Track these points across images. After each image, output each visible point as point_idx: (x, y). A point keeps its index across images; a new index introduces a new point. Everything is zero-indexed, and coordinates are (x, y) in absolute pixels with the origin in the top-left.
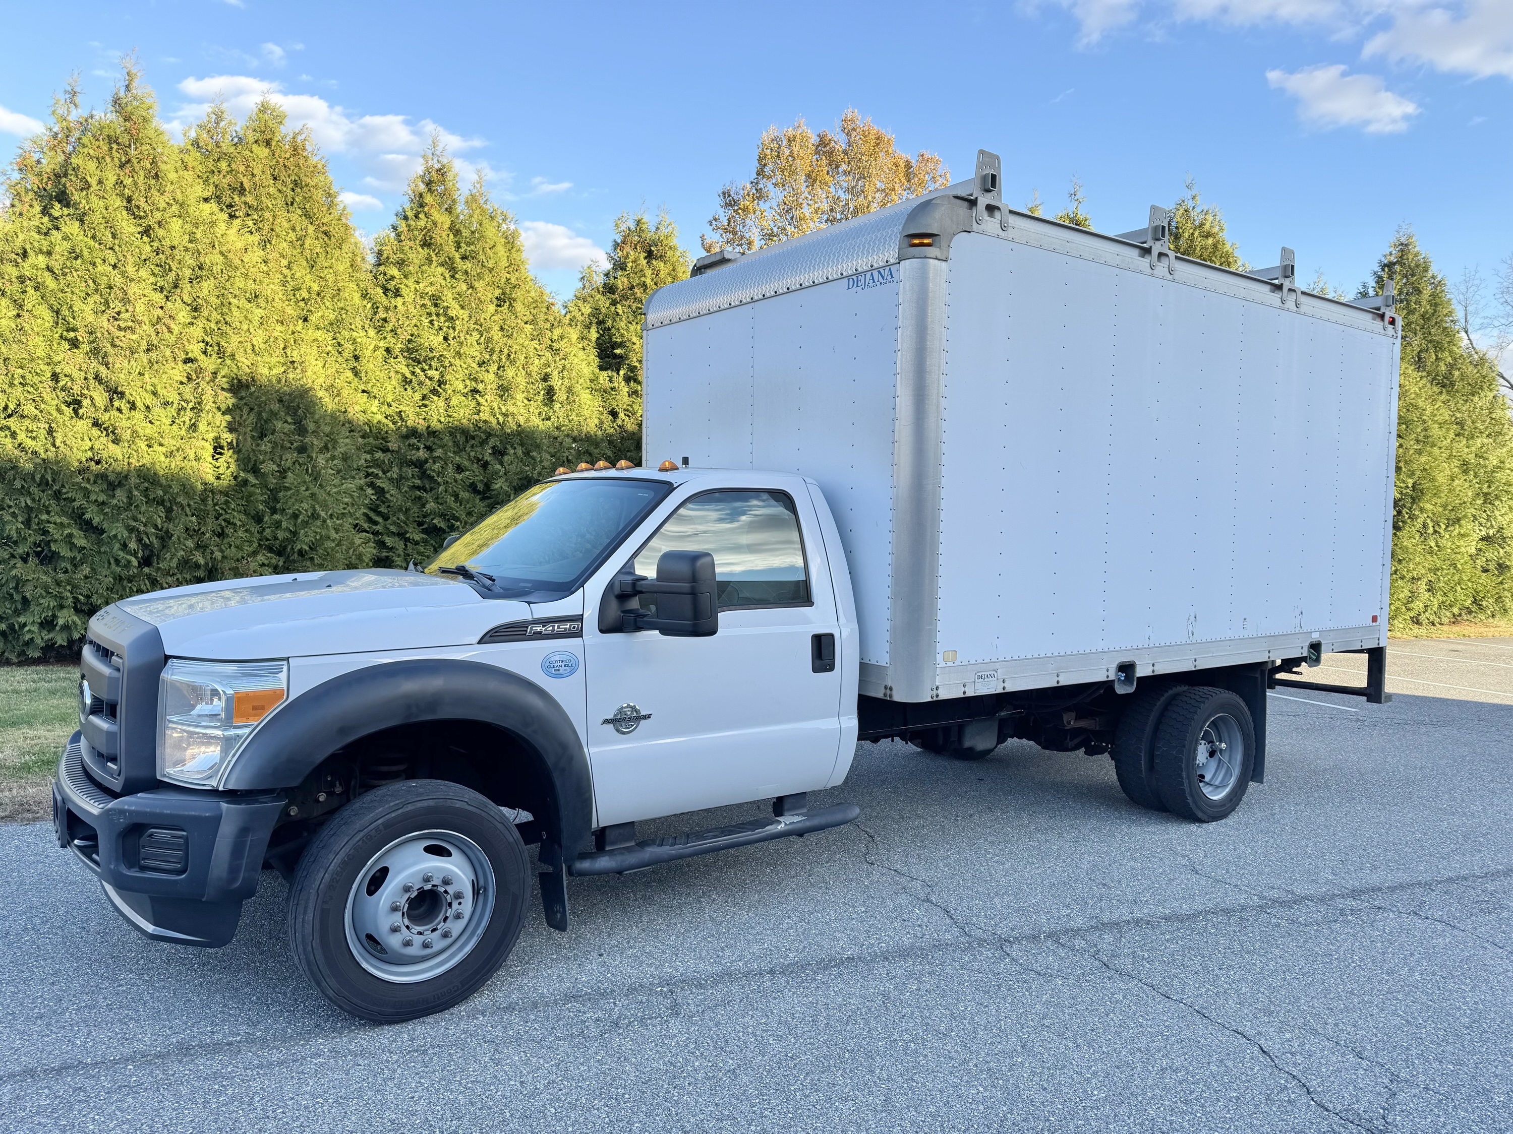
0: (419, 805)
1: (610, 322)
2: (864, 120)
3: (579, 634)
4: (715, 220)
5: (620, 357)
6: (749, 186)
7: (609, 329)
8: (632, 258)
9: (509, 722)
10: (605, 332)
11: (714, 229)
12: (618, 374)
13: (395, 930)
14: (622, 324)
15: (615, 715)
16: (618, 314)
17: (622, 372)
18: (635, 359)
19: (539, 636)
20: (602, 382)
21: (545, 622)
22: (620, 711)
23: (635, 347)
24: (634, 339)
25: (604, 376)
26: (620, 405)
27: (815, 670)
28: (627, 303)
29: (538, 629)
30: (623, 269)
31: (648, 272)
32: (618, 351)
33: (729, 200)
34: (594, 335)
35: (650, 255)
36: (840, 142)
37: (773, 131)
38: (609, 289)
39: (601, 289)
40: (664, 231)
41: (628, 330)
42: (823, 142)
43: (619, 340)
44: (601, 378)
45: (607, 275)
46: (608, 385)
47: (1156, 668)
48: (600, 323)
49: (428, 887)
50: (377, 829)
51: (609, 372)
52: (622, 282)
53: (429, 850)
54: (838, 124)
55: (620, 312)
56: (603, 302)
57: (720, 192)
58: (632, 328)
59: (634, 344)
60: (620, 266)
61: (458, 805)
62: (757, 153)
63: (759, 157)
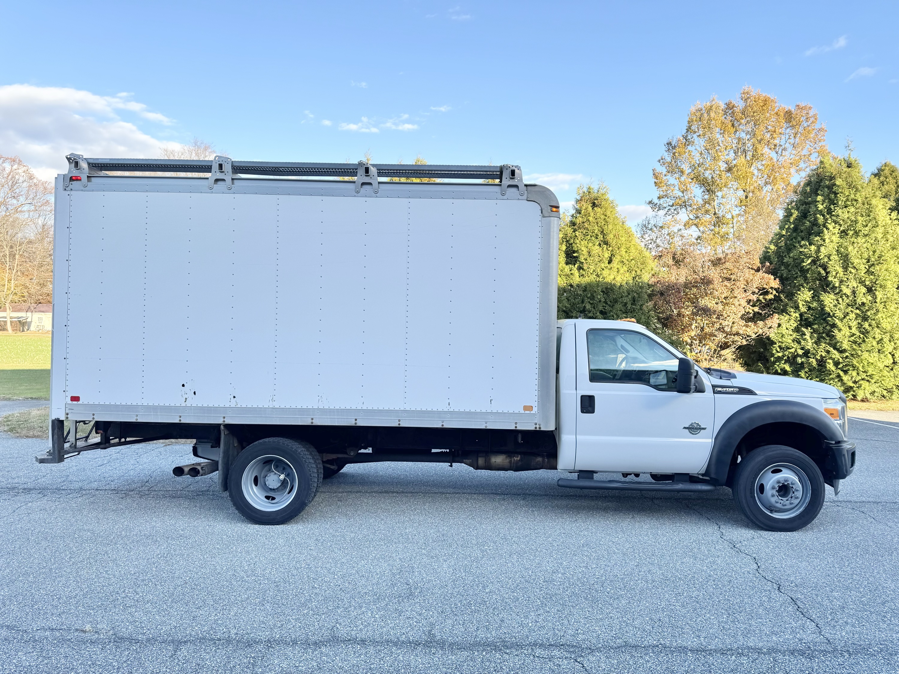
1: (572, 240)
2: (756, 92)
4: (662, 159)
5: (576, 257)
6: (682, 138)
7: (572, 244)
8: (584, 208)
10: (569, 245)
11: (662, 165)
12: (574, 266)
14: (578, 241)
16: (576, 236)
17: (576, 266)
18: (583, 259)
20: (566, 271)
23: (583, 252)
24: (583, 249)
25: (567, 268)
26: (575, 282)
28: (581, 231)
30: (580, 213)
31: (592, 214)
32: (575, 255)
33: (671, 146)
34: (564, 248)
35: (594, 205)
36: (740, 105)
37: (699, 104)
38: (573, 224)
39: (569, 225)
40: (601, 191)
41: (580, 245)
42: (730, 107)
43: (576, 249)
44: (566, 269)
45: (572, 216)
46: (569, 273)
48: (567, 241)
51: (570, 265)
52: (579, 220)
54: (738, 96)
55: (578, 235)
56: (570, 231)
57: (666, 143)
58: (582, 243)
59: (583, 251)
60: (579, 212)
62: (687, 119)
63: (689, 121)
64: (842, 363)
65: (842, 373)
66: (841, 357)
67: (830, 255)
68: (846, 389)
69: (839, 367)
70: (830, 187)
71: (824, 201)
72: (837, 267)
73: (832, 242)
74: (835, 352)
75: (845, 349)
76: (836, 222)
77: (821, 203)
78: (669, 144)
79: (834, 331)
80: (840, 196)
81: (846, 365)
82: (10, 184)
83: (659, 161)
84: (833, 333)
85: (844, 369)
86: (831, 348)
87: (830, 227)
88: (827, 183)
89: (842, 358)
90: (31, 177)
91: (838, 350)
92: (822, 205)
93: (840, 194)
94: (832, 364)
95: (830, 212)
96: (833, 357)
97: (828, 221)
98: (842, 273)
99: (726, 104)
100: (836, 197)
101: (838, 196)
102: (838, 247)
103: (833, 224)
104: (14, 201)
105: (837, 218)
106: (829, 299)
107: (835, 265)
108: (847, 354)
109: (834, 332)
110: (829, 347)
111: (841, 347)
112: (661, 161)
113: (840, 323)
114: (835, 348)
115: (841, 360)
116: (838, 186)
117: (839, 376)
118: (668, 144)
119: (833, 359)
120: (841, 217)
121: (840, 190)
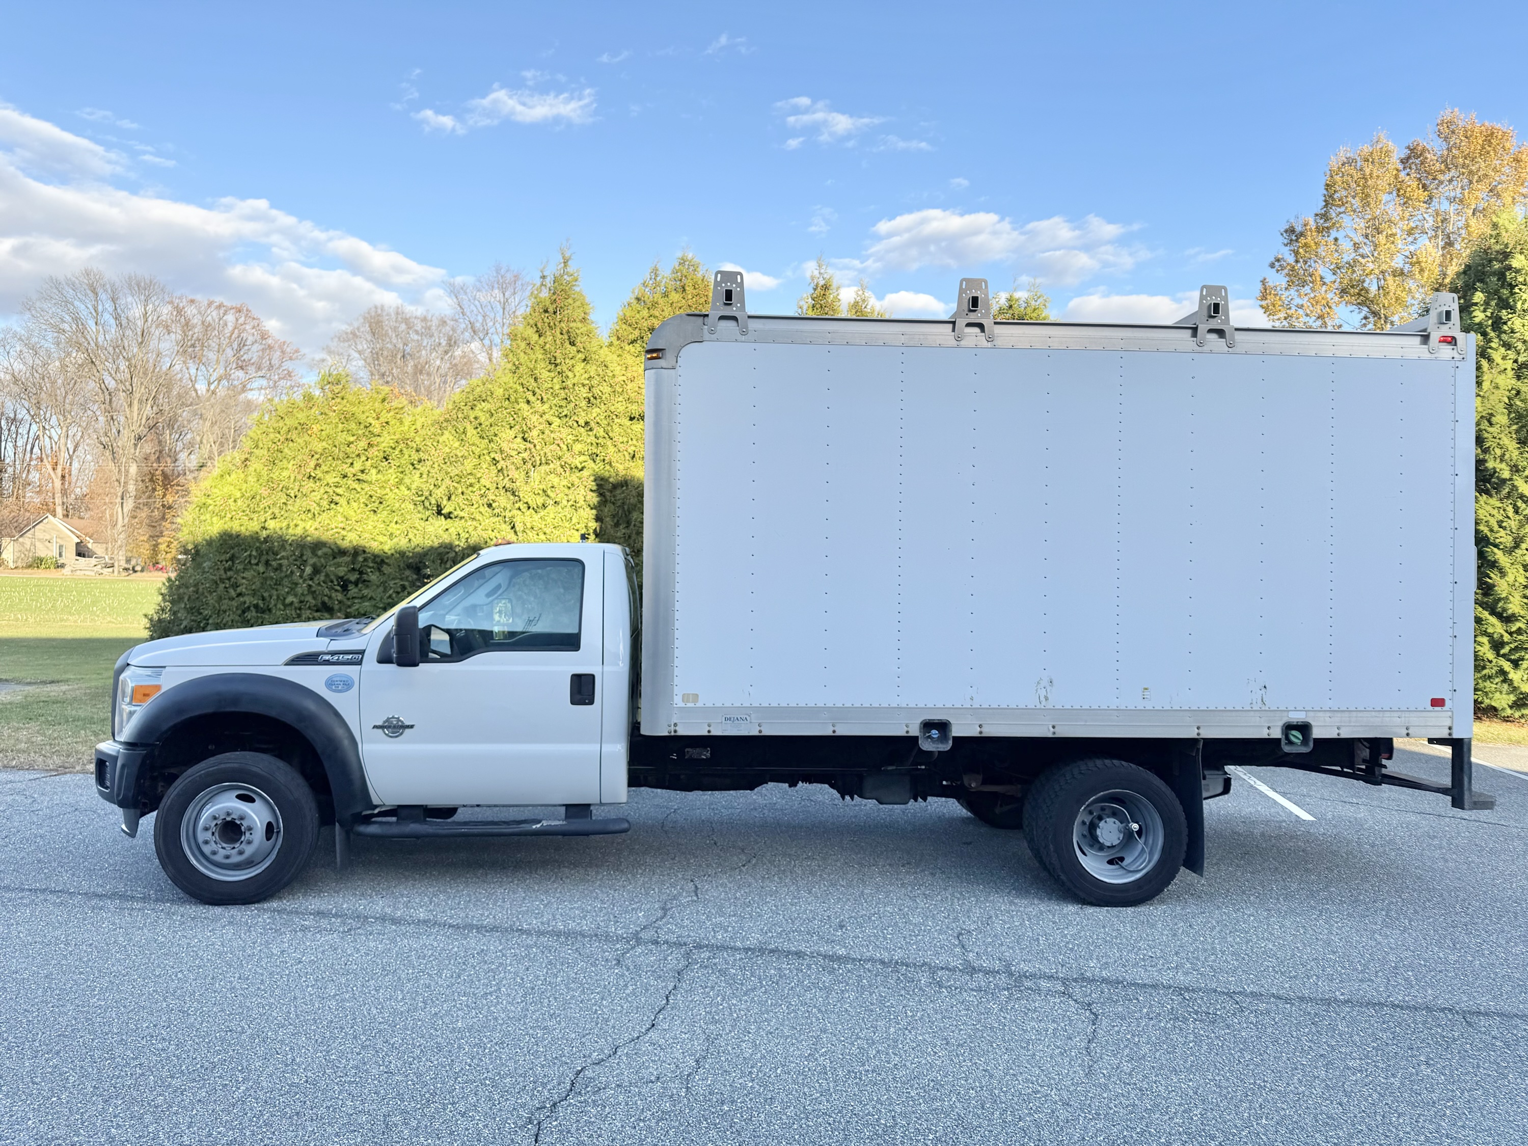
0: (228, 765)
2: (1464, 118)
3: (359, 663)
4: (1278, 260)
6: (1315, 219)
9: (289, 719)
11: (1278, 271)
13: (206, 842)
15: (385, 722)
19: (327, 663)
21: (333, 653)
22: (388, 720)
27: (573, 702)
29: (327, 657)
33: (1293, 235)
36: (1435, 147)
37: (1343, 153)
42: (1415, 153)
47: (983, 730)
49: (229, 819)
50: (200, 776)
53: (240, 797)
54: (1431, 131)
57: (1282, 230)
61: (254, 769)
62: (1323, 180)
63: (1327, 185)
64: (1508, 643)
65: (1507, 666)
66: (1507, 631)
67: (1492, 415)
68: (1519, 699)
69: (1502, 652)
70: (1501, 275)
71: (1487, 303)
72: (1505, 439)
73: (1497, 387)
74: (1493, 620)
75: (1513, 615)
76: (1508, 346)
77: (1482, 308)
78: (1291, 230)
79: (1492, 575)
80: (1520, 289)
81: (1516, 649)
82: (235, 346)
83: (1272, 266)
84: (1488, 580)
85: (1513, 657)
86: (1485, 612)
87: (1497, 356)
88: (1497, 267)
89: (1511, 634)
90: (264, 336)
91: (1500, 616)
92: (1484, 311)
93: (1520, 286)
94: (1487, 646)
95: (1498, 323)
96: (1489, 631)
97: (1493, 345)
98: (1516, 453)
99: (1408, 147)
100: (1512, 294)
101: (1516, 290)
102: (1509, 398)
103: (1502, 350)
104: (240, 374)
105: (1511, 337)
106: (1488, 508)
107: (1502, 436)
108: (1518, 625)
109: (1490, 578)
110: (1480, 609)
111: (1505, 610)
112: (1276, 263)
113: (1506, 559)
114: (1493, 613)
115: (1506, 637)
116: (1518, 271)
117: (1502, 672)
118: (1286, 231)
119: (1490, 636)
120: (1518, 334)
121: (1521, 279)
